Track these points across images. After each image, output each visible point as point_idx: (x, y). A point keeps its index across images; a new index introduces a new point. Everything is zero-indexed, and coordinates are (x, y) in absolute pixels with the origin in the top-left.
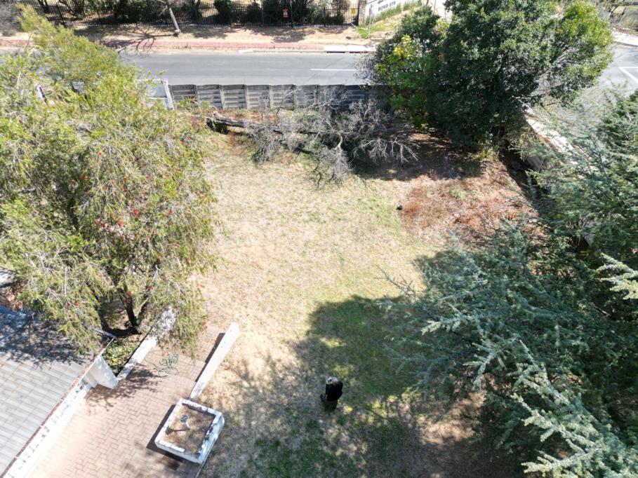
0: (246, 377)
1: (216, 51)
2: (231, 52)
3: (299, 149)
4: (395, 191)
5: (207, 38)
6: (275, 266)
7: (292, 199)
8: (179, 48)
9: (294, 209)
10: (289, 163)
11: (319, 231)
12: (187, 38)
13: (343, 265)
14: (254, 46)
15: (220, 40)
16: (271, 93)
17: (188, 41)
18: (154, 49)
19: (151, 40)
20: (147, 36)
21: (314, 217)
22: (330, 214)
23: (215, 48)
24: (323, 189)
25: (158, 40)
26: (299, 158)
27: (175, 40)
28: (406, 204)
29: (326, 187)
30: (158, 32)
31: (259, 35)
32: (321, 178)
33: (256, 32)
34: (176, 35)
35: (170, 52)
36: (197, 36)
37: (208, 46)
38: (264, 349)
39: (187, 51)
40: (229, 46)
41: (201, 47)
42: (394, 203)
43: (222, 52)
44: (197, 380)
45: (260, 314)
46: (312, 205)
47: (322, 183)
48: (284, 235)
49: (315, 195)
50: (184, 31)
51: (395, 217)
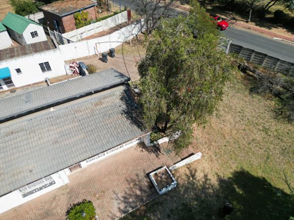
0: (193, 176)
1: (262, 34)
2: (269, 37)
3: (278, 95)
5: (261, 27)
6: (232, 141)
7: (259, 116)
8: (245, 28)
9: (257, 121)
10: (268, 99)
11: (264, 138)
13: (267, 160)
14: (283, 38)
15: (267, 30)
16: (279, 63)
17: (251, 26)
18: (234, 25)
19: (235, 21)
20: (234, 19)
21: (266, 130)
22: (275, 133)
23: (262, 33)
24: (279, 119)
25: (238, 22)
26: (274, 99)
27: (246, 24)
29: (281, 119)
30: (240, 19)
32: (281, 114)
34: (247, 22)
35: (240, 28)
36: (256, 25)
37: (259, 31)
38: (207, 171)
39: (248, 30)
40: (270, 34)
41: (256, 30)
43: (265, 35)
44: (174, 164)
46: (268, 124)
47: (280, 116)
48: (245, 130)
49: (272, 120)
50: (252, 21)
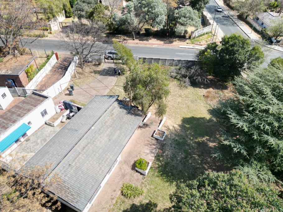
1: (146, 46)
2: (150, 46)
3: (175, 78)
4: (203, 91)
5: (143, 41)
6: (171, 107)
7: (174, 91)
8: (134, 44)
9: (175, 94)
10: (172, 81)
11: (182, 100)
12: (137, 41)
13: (188, 108)
14: (157, 44)
15: (147, 42)
17: (137, 42)
18: (127, 44)
19: (126, 41)
20: (125, 40)
21: (180, 96)
22: (185, 96)
23: (146, 44)
24: (182, 89)
25: (128, 41)
26: (175, 80)
27: (133, 41)
28: (205, 95)
29: (183, 88)
30: (128, 38)
31: (159, 41)
32: (181, 86)
33: (158, 40)
34: (134, 40)
35: (132, 45)
36: (140, 40)
37: (144, 44)
38: (172, 125)
39: (137, 45)
40: (150, 44)
41: (141, 44)
42: (202, 94)
43: (148, 46)
45: (169, 117)
46: (179, 93)
47: (182, 87)
48: (173, 100)
49: (180, 90)
50: (136, 38)
51: (202, 98)
